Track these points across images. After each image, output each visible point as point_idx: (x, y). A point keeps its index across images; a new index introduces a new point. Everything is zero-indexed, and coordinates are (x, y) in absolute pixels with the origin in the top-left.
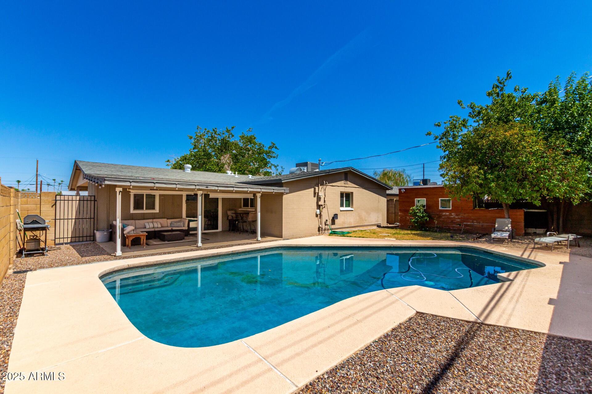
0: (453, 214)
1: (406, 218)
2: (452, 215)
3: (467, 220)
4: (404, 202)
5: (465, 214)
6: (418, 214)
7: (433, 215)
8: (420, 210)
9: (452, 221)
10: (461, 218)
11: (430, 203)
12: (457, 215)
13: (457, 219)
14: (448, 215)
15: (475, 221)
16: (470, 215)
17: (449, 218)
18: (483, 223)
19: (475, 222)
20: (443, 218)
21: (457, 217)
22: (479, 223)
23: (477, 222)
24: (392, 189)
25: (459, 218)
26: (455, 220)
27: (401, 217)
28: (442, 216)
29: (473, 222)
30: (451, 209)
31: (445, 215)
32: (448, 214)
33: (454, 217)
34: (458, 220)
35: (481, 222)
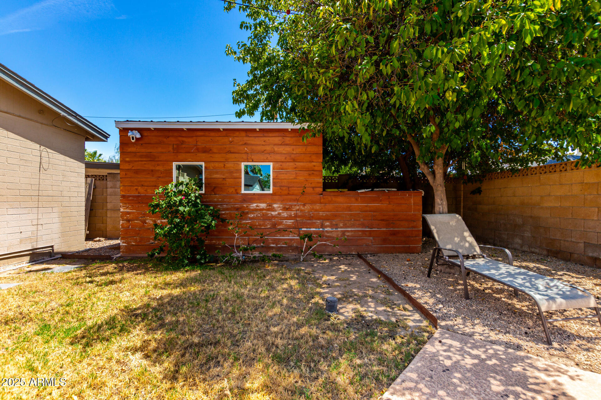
0: (275, 206)
1: (144, 222)
2: (273, 210)
3: (310, 219)
4: (137, 172)
5: (304, 205)
6: (181, 209)
7: (224, 210)
8: (187, 195)
9: (274, 225)
10: (296, 216)
11: (215, 176)
12: (285, 209)
13: (286, 218)
14: (263, 209)
15: (328, 224)
16: (317, 207)
17: (266, 218)
18: (345, 226)
19: (326, 227)
20: (250, 219)
21: (285, 214)
22: (336, 226)
23: (331, 226)
24: (107, 138)
25: (290, 218)
26: (281, 223)
27: (128, 221)
28: (247, 213)
29: (323, 226)
30: (271, 191)
31: (256, 210)
32: (263, 205)
33: (279, 214)
34: (290, 222)
35: (341, 225)
